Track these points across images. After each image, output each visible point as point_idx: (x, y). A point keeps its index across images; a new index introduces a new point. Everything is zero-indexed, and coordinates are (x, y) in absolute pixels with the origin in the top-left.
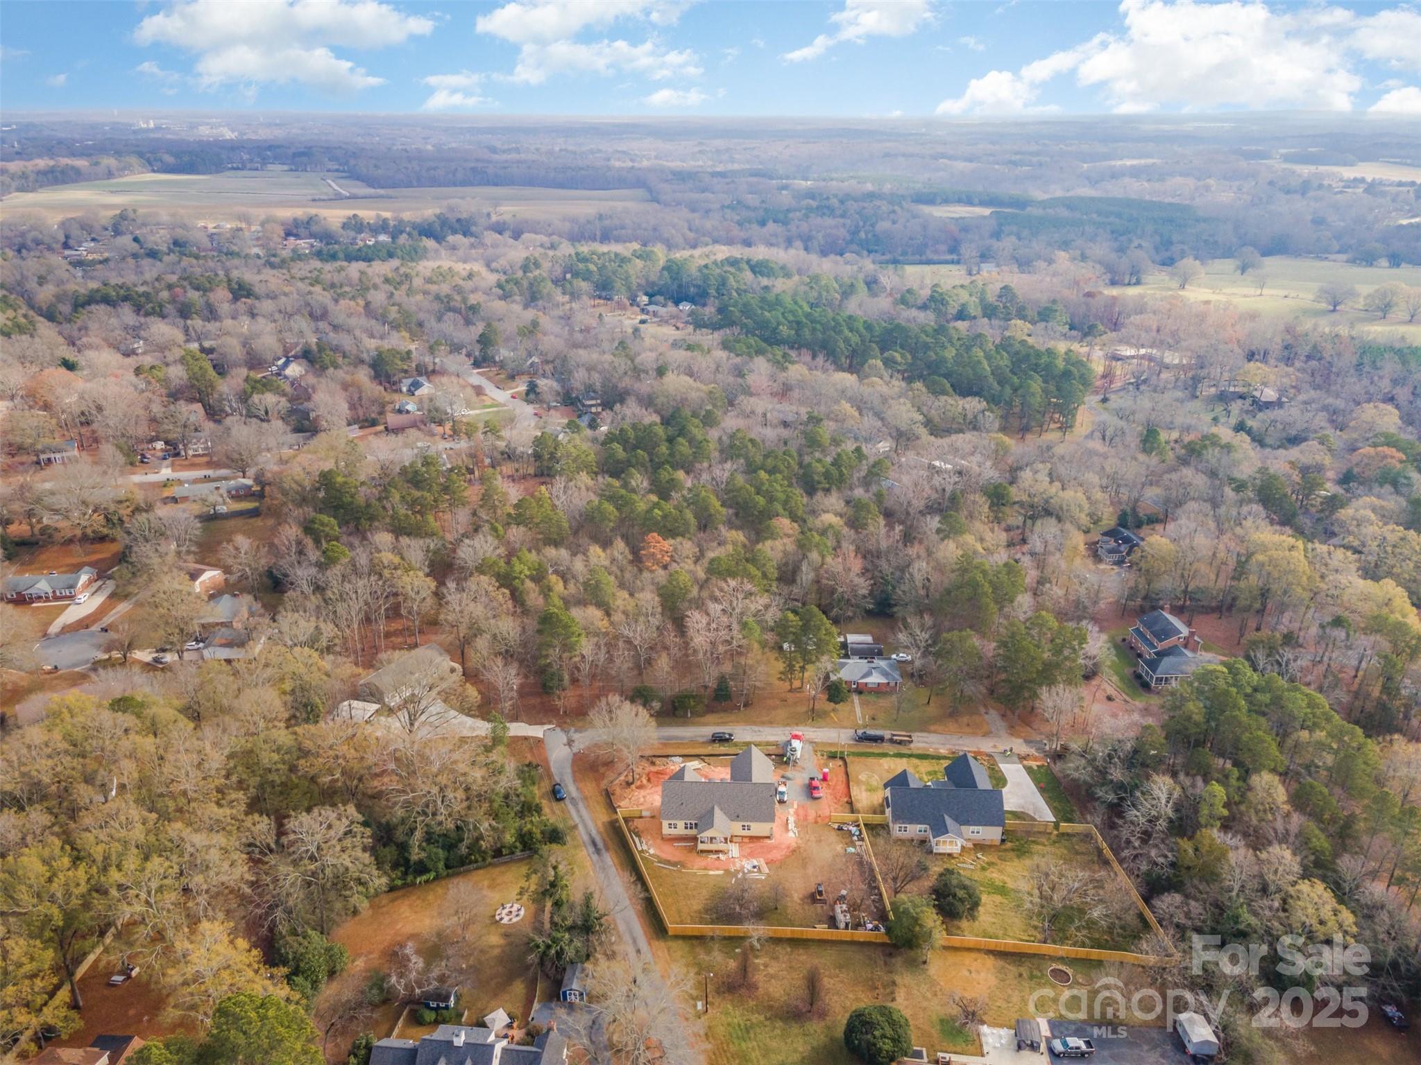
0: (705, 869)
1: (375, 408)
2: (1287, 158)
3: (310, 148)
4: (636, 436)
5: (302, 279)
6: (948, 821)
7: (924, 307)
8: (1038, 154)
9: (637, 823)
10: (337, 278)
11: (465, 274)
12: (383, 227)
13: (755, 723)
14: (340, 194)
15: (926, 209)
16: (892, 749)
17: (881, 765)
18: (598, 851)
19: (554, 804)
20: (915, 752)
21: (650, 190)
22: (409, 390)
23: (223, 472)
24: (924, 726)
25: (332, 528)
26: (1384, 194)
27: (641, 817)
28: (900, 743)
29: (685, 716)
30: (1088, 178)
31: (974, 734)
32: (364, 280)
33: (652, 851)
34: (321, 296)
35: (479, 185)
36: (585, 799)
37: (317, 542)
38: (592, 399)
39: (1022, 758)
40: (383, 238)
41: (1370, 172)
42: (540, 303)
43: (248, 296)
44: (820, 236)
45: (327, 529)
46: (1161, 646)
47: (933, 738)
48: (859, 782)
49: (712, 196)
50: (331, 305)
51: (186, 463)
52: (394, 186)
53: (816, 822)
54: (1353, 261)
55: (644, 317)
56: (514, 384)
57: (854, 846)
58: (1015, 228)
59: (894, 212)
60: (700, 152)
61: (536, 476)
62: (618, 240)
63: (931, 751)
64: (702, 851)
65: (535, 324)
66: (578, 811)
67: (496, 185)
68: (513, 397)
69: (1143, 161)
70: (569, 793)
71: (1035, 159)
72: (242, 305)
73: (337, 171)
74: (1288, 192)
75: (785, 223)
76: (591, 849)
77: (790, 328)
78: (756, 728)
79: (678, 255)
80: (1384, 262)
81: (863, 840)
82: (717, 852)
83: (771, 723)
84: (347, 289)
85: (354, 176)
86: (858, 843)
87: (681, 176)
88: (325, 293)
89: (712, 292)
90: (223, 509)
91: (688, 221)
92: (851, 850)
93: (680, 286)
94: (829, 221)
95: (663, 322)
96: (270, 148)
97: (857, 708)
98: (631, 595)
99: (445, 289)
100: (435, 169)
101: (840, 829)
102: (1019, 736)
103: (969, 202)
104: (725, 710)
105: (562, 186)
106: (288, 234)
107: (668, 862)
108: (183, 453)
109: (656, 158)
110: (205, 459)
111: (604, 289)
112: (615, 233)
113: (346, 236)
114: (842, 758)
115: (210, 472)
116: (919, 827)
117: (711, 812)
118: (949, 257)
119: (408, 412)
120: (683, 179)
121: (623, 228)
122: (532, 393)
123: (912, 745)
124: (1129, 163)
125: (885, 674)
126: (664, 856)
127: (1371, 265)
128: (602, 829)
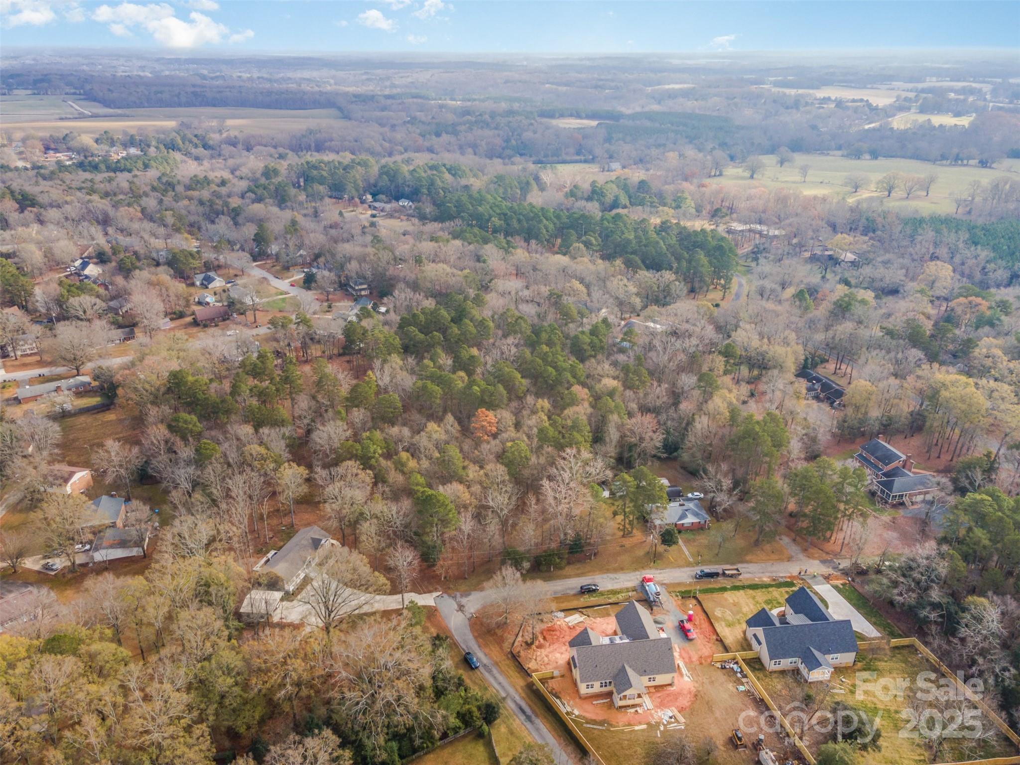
0: (629, 725)
1: (182, 302)
2: (777, 84)
3: (46, 75)
4: (426, 319)
5: (80, 189)
6: (817, 654)
7: (589, 199)
8: (612, 81)
9: (552, 684)
10: (107, 187)
11: (218, 181)
12: (131, 142)
13: (608, 571)
14: (83, 113)
15: (554, 122)
16: (727, 583)
17: (726, 600)
18: (529, 718)
19: (471, 673)
20: (747, 583)
21: (340, 109)
22: (202, 284)
23: (60, 370)
24: (740, 557)
25: (195, 425)
26: (847, 108)
27: (552, 678)
28: (732, 576)
29: (549, 571)
30: (654, 98)
31: (781, 560)
32: (134, 188)
33: (576, 712)
34: (100, 204)
35: (201, 105)
36: (496, 664)
37: (184, 438)
38: (361, 284)
39: (827, 578)
40: (133, 151)
41: (834, 93)
42: (289, 204)
43: (33, 205)
44: (483, 143)
45: (190, 426)
46: (887, 469)
47: (752, 567)
48: (717, 619)
49: (391, 113)
50: (111, 212)
51: (17, 363)
52: (128, 106)
53: (701, 664)
54: (847, 156)
55: (374, 212)
56: (290, 274)
57: (742, 684)
58: (621, 135)
59: (532, 124)
60: (368, 79)
61: (340, 355)
62: (332, 150)
63: (757, 581)
64: (621, 707)
65: (294, 223)
66: (495, 678)
67: (214, 106)
68: (292, 285)
69: (685, 86)
70: (481, 662)
71: (613, 84)
72: (29, 213)
73: (74, 94)
74: (787, 108)
75: (455, 133)
76: (523, 718)
77: (500, 219)
78: (612, 576)
79: (383, 161)
80: (867, 156)
81: (745, 676)
82: (634, 706)
83: (621, 569)
84: (121, 197)
85: (90, 97)
86: (744, 680)
87: (361, 99)
88: (103, 201)
89: (425, 191)
90: (68, 407)
91: (381, 134)
92: (742, 688)
93: (397, 187)
94: (487, 133)
95: (390, 216)
96: (12, 76)
97: (683, 548)
98: (481, 467)
99: (205, 194)
100: (161, 92)
101: (723, 668)
102: (814, 558)
103: (579, 116)
104: (579, 561)
105: (268, 106)
106: (47, 149)
107: (594, 722)
108: (12, 354)
109: (336, 84)
110: (38, 358)
111: (337, 190)
112: (327, 144)
113: (100, 150)
114: (695, 597)
115: (45, 371)
116: (790, 660)
117: (623, 670)
118: (578, 158)
119: (208, 304)
120: (364, 101)
121: (331, 140)
122: (309, 282)
123: (740, 577)
124: (677, 86)
125: (696, 515)
126: (588, 715)
127: (859, 158)
128: (523, 695)
